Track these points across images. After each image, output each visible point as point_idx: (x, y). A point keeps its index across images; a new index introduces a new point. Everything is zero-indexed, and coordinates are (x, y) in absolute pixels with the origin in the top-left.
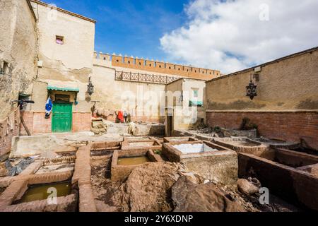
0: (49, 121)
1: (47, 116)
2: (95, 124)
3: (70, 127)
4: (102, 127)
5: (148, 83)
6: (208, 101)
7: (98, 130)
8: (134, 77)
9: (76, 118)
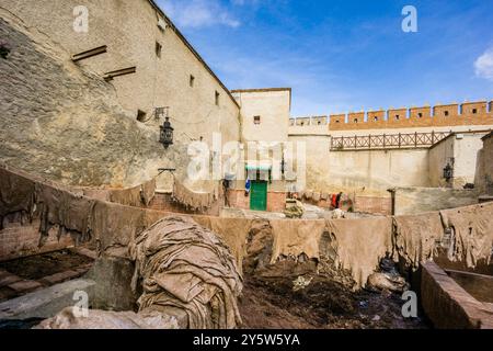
0: (248, 199)
1: (246, 194)
2: (289, 206)
3: (264, 207)
4: (296, 210)
5: (386, 150)
6: (486, 177)
7: (291, 213)
8: (361, 142)
9: (270, 197)
